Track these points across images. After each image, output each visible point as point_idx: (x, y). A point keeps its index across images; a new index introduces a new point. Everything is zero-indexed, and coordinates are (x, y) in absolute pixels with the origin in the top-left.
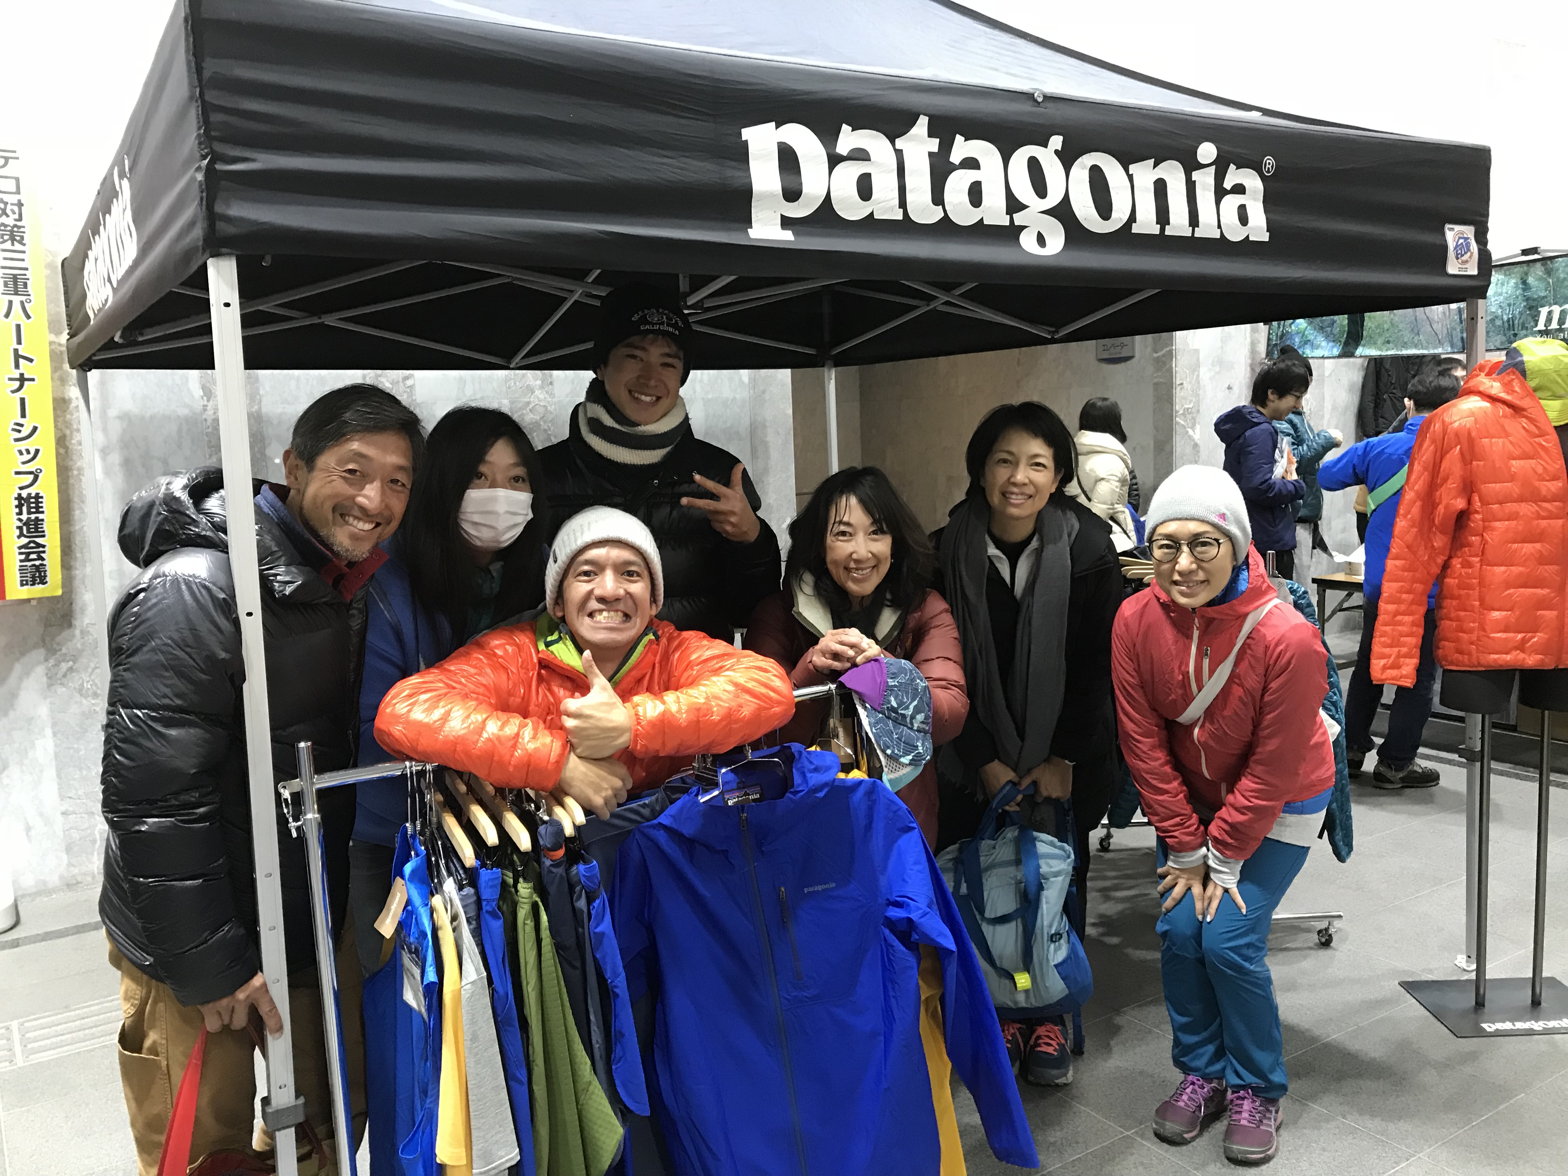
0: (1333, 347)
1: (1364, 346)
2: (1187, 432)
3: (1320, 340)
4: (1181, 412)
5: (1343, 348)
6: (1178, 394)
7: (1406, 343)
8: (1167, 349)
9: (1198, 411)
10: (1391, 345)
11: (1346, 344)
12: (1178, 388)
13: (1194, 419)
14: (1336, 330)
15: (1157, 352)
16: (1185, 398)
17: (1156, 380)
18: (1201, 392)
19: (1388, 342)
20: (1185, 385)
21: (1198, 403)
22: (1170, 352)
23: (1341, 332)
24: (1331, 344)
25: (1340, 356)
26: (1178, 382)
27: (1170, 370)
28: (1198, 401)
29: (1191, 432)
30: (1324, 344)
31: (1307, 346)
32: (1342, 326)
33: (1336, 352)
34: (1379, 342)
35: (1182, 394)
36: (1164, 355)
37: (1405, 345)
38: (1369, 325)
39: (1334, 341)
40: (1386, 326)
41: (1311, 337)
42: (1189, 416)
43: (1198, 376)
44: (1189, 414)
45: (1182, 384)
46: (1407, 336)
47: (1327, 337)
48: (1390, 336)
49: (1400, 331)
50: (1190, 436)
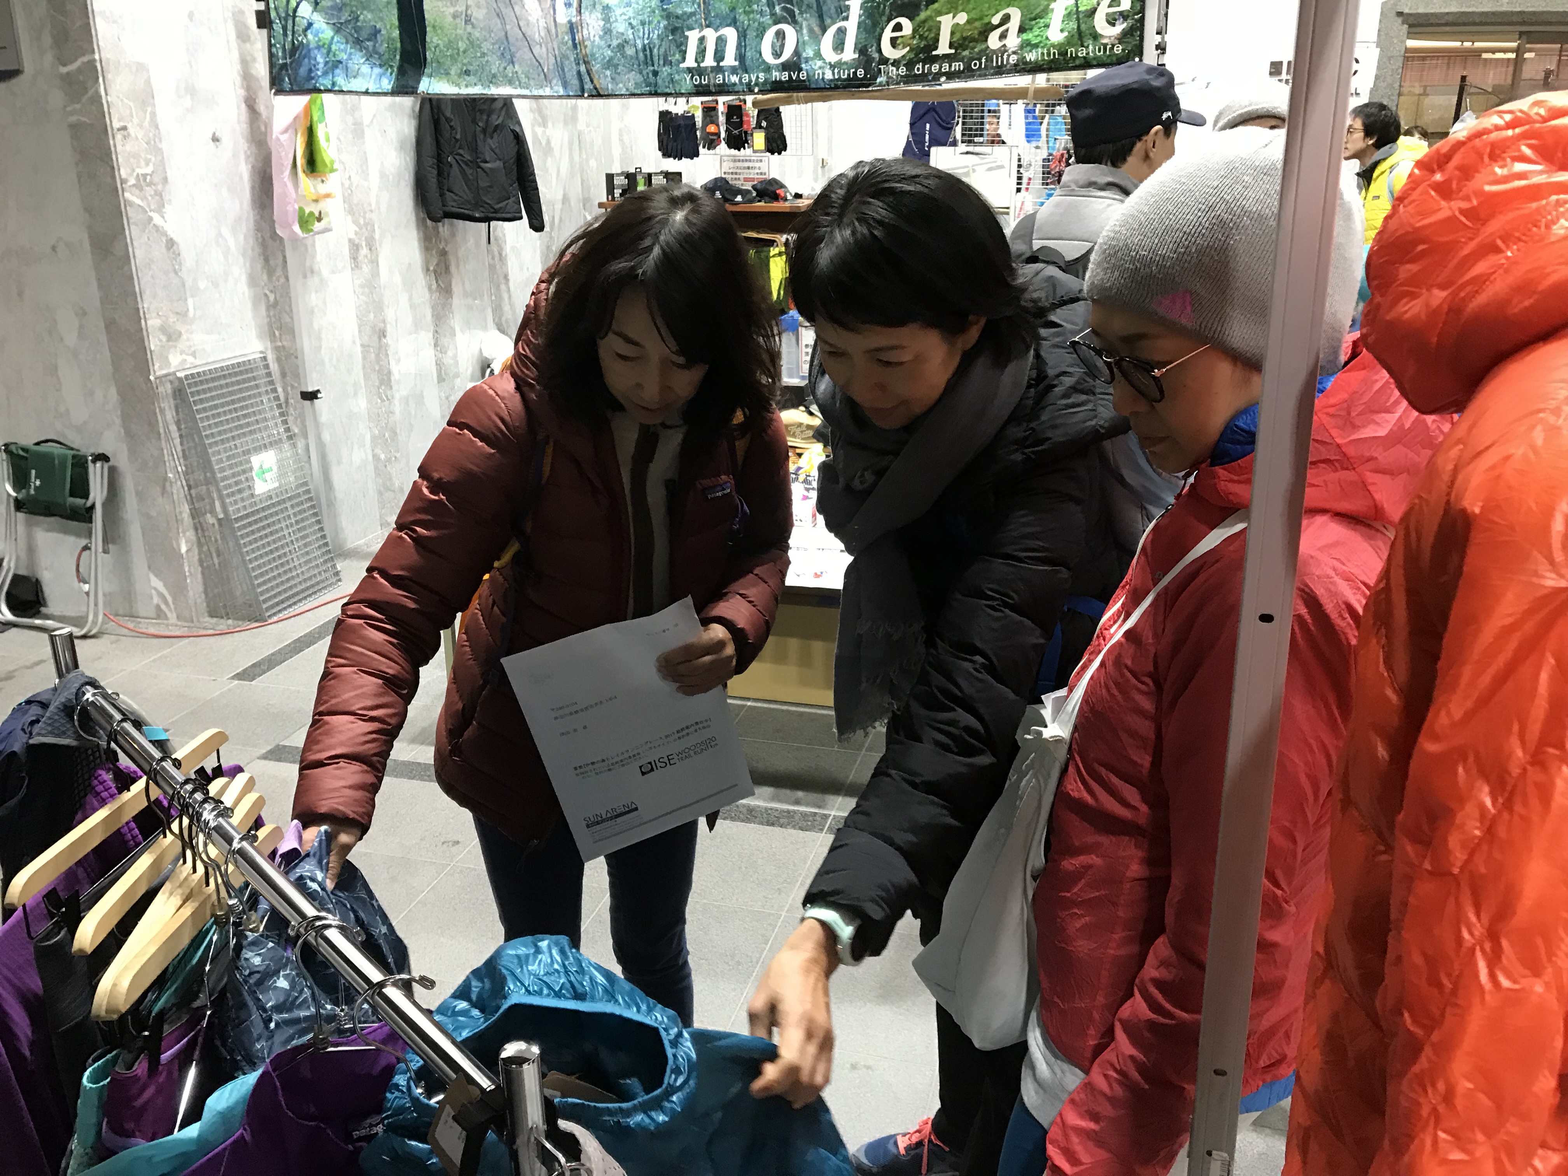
0: (381, 76)
1: (430, 76)
2: (150, 219)
3: (358, 60)
4: (132, 181)
5: (397, 79)
6: (119, 148)
7: (494, 76)
8: (85, 59)
9: (165, 180)
10: (471, 79)
11: (402, 72)
12: (119, 137)
13: (159, 194)
14: (383, 48)
15: (64, 65)
16: (136, 156)
17: (73, 119)
18: (164, 146)
19: (467, 73)
20: (131, 130)
21: (161, 165)
22: (92, 64)
23: (391, 50)
24: (377, 70)
25: (394, 92)
26: (116, 125)
27: (97, 100)
28: (162, 161)
29: (157, 219)
30: (365, 69)
31: (337, 71)
32: (390, 40)
33: (387, 84)
34: (453, 72)
35: (128, 148)
36: (79, 70)
37: (493, 80)
38: (435, 40)
39: (381, 66)
40: (462, 46)
41: (343, 56)
42: (149, 191)
43: (153, 115)
44: (149, 185)
45: (124, 128)
46: (496, 66)
47: (369, 57)
48: (470, 64)
49: (484, 55)
50: (157, 227)
